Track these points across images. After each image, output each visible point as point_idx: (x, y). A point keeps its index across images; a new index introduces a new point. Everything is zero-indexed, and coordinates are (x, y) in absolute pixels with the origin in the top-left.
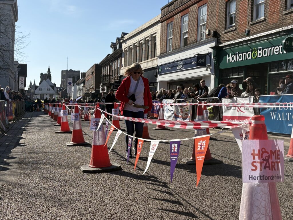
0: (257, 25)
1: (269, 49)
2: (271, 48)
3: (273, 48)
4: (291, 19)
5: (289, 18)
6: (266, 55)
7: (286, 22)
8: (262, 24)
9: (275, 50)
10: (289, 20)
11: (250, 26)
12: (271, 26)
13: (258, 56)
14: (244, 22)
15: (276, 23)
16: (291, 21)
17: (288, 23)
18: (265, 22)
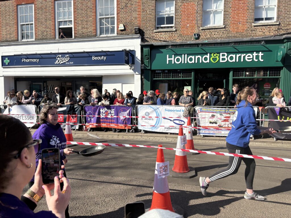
0: (211, 30)
1: (238, 56)
2: (240, 55)
3: (243, 55)
4: (263, 31)
5: (259, 30)
6: (234, 60)
7: (256, 33)
8: (220, 31)
9: (246, 58)
10: (259, 32)
11: (200, 31)
12: (234, 35)
13: (221, 61)
14: (189, 25)
15: (241, 33)
16: (263, 33)
17: (259, 35)
18: (224, 29)
